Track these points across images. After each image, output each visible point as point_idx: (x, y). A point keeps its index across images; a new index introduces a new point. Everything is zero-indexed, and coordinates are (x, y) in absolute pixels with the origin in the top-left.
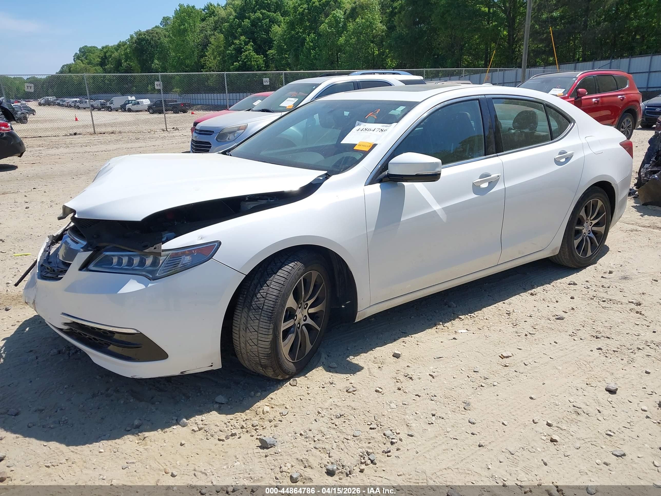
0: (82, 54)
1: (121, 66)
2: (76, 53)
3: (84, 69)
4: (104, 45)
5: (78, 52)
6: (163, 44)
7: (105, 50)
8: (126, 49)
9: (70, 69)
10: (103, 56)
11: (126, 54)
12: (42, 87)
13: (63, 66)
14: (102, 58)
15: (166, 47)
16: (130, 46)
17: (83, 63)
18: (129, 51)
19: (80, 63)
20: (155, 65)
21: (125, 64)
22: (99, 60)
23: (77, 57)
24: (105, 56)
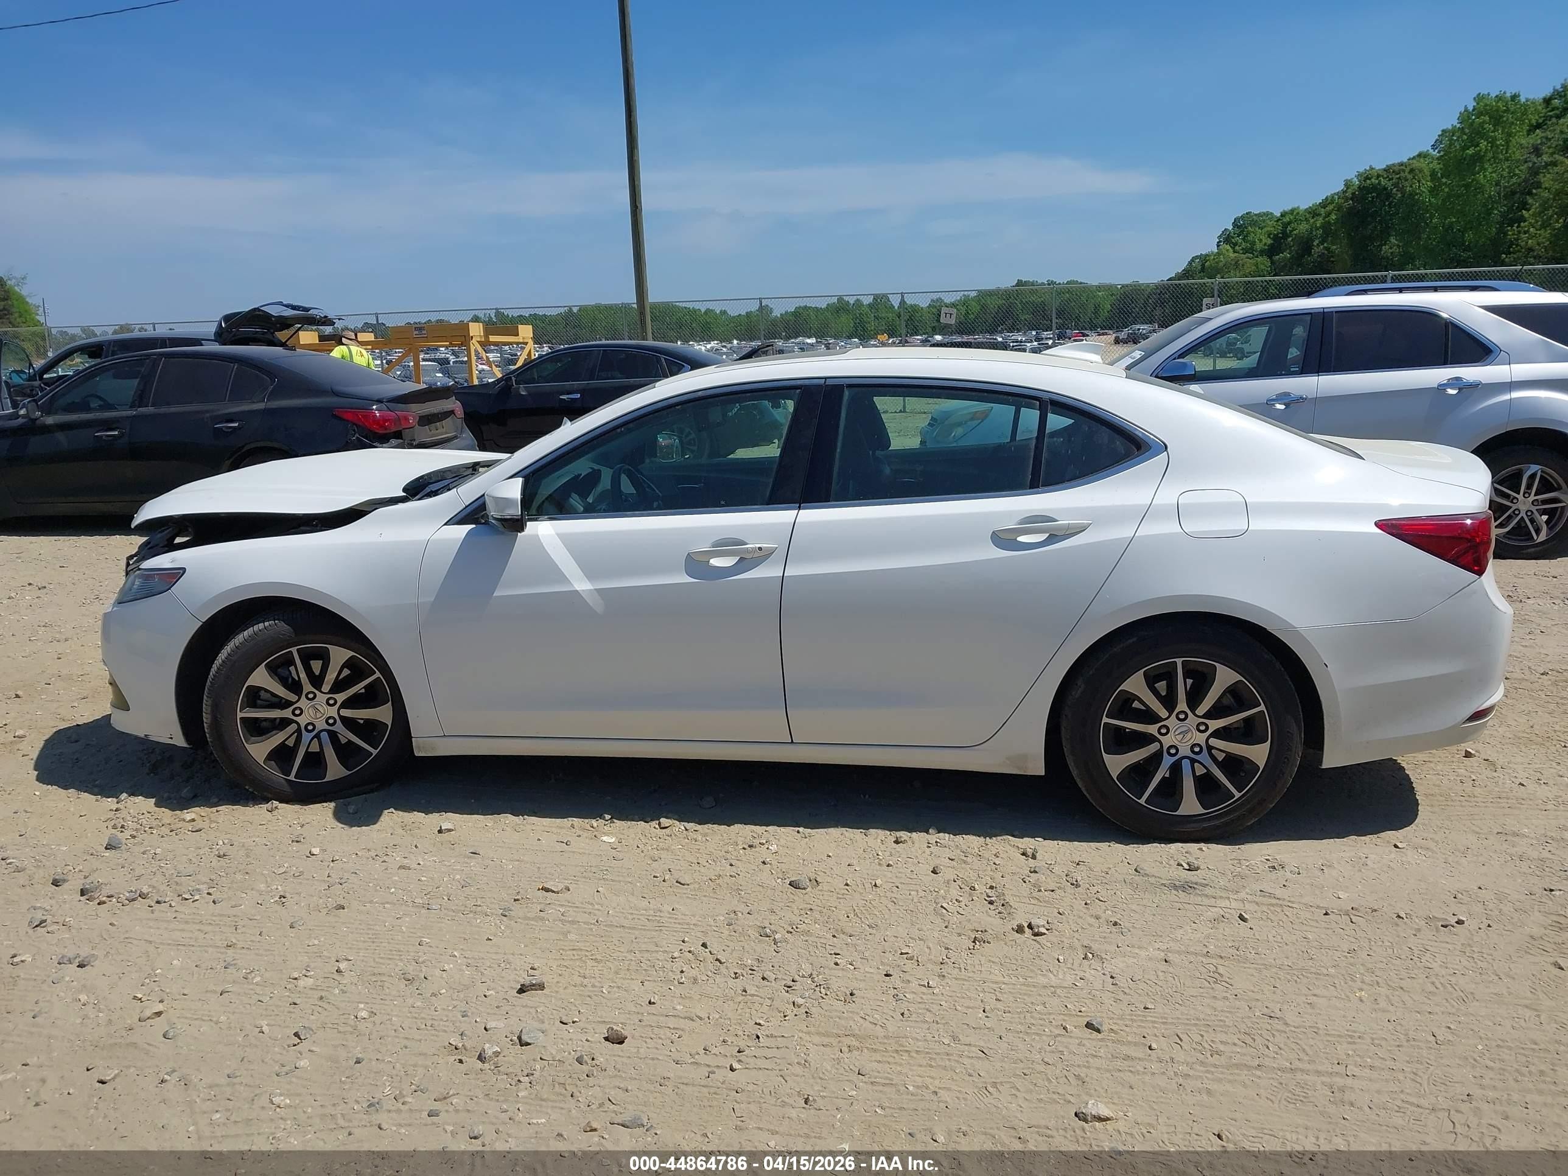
0: (1237, 231)
1: (1310, 254)
2: (1225, 229)
3: (1233, 263)
4: (1288, 208)
5: (1230, 228)
6: (1416, 197)
7: (1286, 219)
8: (1328, 214)
9: (1203, 265)
10: (1278, 234)
11: (1326, 226)
12: (1145, 304)
13: (1193, 260)
14: (1276, 238)
15: (1424, 202)
16: (1339, 208)
17: (1235, 252)
18: (1334, 217)
19: (1227, 250)
20: (1391, 248)
21: (1318, 249)
22: (1269, 241)
23: (1226, 238)
24: (1284, 232)
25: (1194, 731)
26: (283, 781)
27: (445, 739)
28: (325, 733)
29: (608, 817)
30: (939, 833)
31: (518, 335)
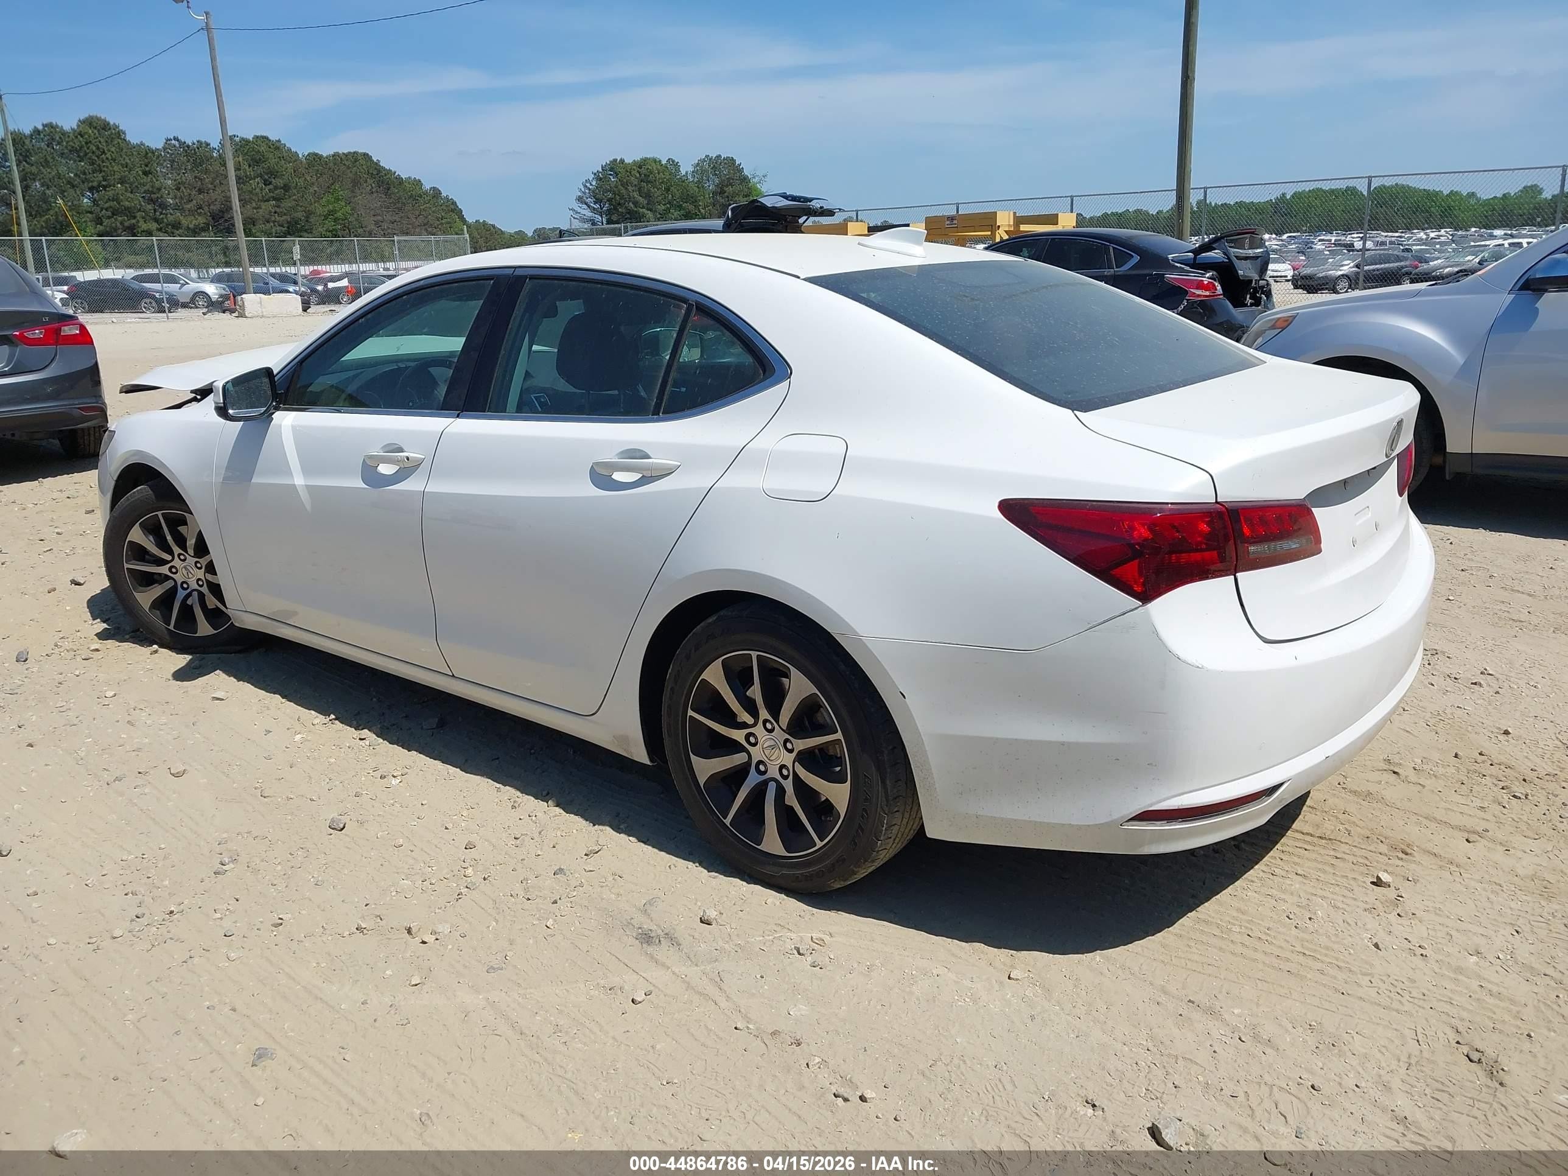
25: (781, 748)
26: (164, 629)
27: (247, 614)
28: (196, 593)
29: (333, 716)
30: (557, 806)
31: (1057, 224)
